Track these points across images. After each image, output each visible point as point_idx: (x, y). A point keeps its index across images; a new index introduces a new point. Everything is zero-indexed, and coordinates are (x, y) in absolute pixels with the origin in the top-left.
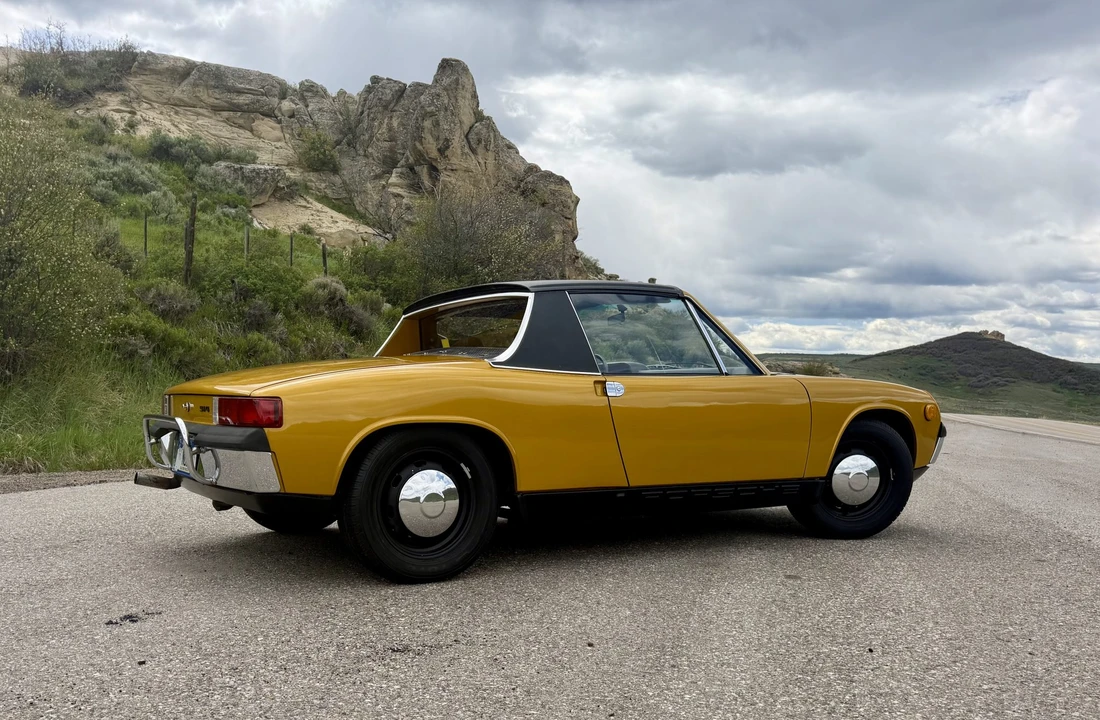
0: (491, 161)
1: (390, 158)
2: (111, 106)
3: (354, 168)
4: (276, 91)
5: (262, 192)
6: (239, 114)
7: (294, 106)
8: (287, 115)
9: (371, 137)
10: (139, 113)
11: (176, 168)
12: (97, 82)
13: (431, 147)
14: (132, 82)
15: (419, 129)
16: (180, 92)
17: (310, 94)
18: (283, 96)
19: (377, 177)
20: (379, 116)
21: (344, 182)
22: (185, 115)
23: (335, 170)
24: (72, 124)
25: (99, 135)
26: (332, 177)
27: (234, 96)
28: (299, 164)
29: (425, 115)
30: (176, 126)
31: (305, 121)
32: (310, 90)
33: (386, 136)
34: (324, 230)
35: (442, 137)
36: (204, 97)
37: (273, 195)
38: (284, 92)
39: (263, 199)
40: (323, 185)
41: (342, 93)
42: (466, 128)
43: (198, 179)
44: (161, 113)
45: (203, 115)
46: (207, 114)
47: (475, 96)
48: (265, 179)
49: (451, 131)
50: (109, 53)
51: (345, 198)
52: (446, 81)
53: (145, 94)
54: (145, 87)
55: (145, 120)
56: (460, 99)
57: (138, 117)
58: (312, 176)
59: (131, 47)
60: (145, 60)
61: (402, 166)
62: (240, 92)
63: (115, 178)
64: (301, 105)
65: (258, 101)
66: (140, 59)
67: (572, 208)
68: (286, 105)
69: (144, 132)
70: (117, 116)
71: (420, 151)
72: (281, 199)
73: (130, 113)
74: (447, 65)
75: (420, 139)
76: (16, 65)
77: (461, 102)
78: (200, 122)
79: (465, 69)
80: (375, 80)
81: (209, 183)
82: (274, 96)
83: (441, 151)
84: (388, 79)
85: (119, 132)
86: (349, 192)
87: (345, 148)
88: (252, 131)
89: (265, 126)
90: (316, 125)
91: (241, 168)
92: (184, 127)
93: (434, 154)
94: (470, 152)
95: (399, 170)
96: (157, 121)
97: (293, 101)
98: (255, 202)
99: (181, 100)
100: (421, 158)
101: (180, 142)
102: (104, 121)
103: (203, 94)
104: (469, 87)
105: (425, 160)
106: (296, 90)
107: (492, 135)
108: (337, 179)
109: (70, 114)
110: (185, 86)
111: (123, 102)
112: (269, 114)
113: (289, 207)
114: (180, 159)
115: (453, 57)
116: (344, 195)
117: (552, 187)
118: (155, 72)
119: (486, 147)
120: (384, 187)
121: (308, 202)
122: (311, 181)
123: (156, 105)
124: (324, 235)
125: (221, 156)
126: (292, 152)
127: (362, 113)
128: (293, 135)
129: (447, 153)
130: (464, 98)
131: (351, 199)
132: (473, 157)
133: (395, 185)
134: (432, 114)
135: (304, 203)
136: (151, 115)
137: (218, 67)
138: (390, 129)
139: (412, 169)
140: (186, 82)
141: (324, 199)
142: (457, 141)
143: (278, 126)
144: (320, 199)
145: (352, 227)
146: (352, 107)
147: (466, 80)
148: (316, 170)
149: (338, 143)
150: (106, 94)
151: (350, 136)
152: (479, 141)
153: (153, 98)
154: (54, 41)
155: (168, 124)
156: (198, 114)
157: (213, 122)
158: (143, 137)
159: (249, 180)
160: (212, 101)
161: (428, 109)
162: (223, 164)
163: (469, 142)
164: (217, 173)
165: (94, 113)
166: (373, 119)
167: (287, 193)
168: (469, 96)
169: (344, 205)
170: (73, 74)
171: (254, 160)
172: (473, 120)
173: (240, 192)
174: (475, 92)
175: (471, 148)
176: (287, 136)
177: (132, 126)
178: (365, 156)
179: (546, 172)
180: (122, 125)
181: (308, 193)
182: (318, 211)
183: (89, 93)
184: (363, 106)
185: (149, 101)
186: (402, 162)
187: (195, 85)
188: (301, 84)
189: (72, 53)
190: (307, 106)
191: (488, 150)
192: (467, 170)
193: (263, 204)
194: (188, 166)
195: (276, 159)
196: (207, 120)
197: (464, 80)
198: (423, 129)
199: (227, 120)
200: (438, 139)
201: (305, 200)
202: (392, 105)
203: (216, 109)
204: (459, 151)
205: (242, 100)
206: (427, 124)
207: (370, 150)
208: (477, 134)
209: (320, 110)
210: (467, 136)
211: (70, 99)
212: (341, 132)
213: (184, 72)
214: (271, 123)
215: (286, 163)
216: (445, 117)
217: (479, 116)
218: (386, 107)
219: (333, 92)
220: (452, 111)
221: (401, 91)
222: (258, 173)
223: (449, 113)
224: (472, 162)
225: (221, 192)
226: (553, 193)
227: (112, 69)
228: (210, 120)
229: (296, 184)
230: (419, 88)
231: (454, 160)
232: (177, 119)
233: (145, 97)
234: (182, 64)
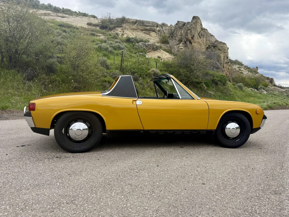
0: (205, 40)
1: (181, 40)
2: (119, 31)
3: (172, 42)
4: (156, 26)
5: (150, 49)
6: (147, 31)
7: (159, 29)
8: (158, 31)
9: (176, 35)
11: (131, 44)
12: (116, 25)
13: (190, 37)
14: (124, 25)
15: (187, 33)
16: (134, 27)
17: (163, 26)
18: (157, 27)
19: (177, 44)
20: (178, 30)
21: (170, 46)
22: (135, 32)
23: (168, 43)
24: (110, 35)
25: (115, 37)
26: (167, 45)
27: (146, 27)
28: (160, 42)
29: (189, 30)
31: (162, 32)
32: (164, 25)
33: (180, 35)
34: (163, 57)
35: (192, 34)
36: (140, 28)
37: (153, 49)
40: (165, 47)
41: (171, 25)
42: (199, 32)
43: (135, 47)
44: (130, 32)
46: (140, 31)
47: (201, 24)
48: (151, 46)
49: (195, 33)
50: (120, 19)
52: (194, 21)
54: (127, 26)
55: (126, 34)
56: (197, 25)
57: (124, 33)
58: (163, 45)
59: (124, 17)
60: (127, 20)
62: (147, 26)
63: (116, 47)
64: (161, 28)
65: (151, 28)
66: (126, 20)
67: (227, 50)
68: (158, 29)
69: (125, 36)
70: (120, 33)
72: (154, 50)
74: (194, 18)
75: (187, 35)
77: (197, 26)
78: (138, 33)
79: (199, 18)
80: (178, 22)
81: (137, 47)
82: (155, 27)
83: (192, 38)
84: (181, 21)
85: (120, 36)
86: (171, 48)
87: (170, 38)
88: (150, 35)
89: (153, 34)
90: (164, 33)
91: (145, 44)
92: (134, 35)
93: (190, 38)
94: (199, 38)
95: (182, 43)
96: (128, 33)
97: (159, 28)
98: (148, 51)
99: (134, 29)
100: (187, 39)
101: (132, 38)
102: (117, 34)
103: (139, 27)
104: (200, 22)
106: (160, 25)
107: (205, 33)
108: (168, 45)
109: (110, 32)
110: (135, 25)
111: (122, 30)
112: (154, 31)
113: (156, 52)
114: (132, 42)
115: (196, 16)
116: (170, 49)
117: (222, 45)
118: (130, 23)
119: (203, 36)
120: (179, 47)
121: (161, 51)
123: (129, 30)
124: (163, 58)
125: (141, 41)
126: (158, 39)
127: (175, 30)
128: (159, 35)
129: (194, 38)
130: (198, 25)
131: (171, 50)
133: (181, 46)
134: (190, 29)
135: (159, 51)
136: (127, 32)
137: (143, 21)
138: (181, 33)
139: (185, 42)
140: (136, 24)
141: (165, 50)
142: (196, 35)
143: (156, 33)
144: (164, 50)
145: (170, 56)
146: (173, 28)
147: (199, 21)
148: (164, 43)
149: (169, 37)
150: (118, 28)
151: (172, 35)
152: (202, 35)
153: (128, 28)
154: (108, 17)
155: (131, 34)
156: (138, 32)
157: (141, 33)
159: (147, 46)
161: (189, 28)
162: (141, 43)
163: (199, 36)
164: (139, 45)
165: (115, 32)
166: (177, 31)
167: (155, 49)
168: (199, 24)
169: (170, 52)
170: (112, 24)
171: (149, 42)
172: (200, 30)
173: (144, 49)
174: (201, 23)
176: (158, 36)
177: (123, 35)
178: (175, 40)
179: (220, 42)
180: (121, 35)
181: (161, 49)
182: (163, 53)
183: (114, 28)
184: (175, 28)
185: (127, 29)
186: (183, 41)
187: (138, 25)
188: (162, 24)
189: (112, 19)
190: (163, 29)
191: (204, 37)
192: (198, 42)
193: (150, 52)
194: (134, 43)
195: (154, 41)
197: (198, 21)
198: (188, 33)
199: (144, 33)
200: (191, 35)
202: (182, 28)
203: (142, 30)
204: (197, 38)
205: (148, 28)
206: (189, 32)
207: (176, 38)
208: (201, 33)
209: (165, 29)
210: (199, 34)
211: (111, 29)
212: (170, 34)
213: (135, 22)
214: (154, 33)
215: (157, 42)
216: (193, 30)
217: (203, 29)
218: (180, 28)
219: (169, 25)
220: (195, 29)
221: (184, 24)
222: (149, 45)
223: (194, 29)
224: (200, 40)
225: (140, 49)
226: (222, 47)
227: (120, 22)
229: (158, 47)
230: (188, 23)
231: (195, 40)
232: (133, 33)
234: (135, 20)
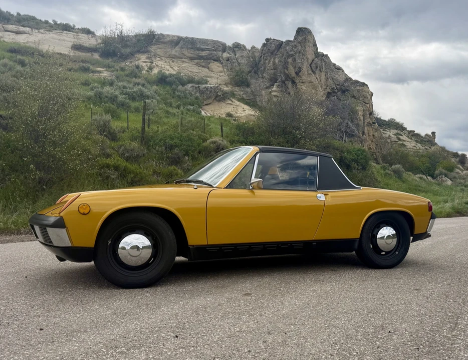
0: (323, 77)
1: (274, 78)
2: (142, 60)
3: (257, 84)
4: (220, 49)
5: (209, 98)
6: (202, 60)
7: (229, 55)
8: (225, 59)
9: (265, 68)
10: (154, 63)
11: (168, 88)
12: (136, 49)
13: (292, 71)
14: (153, 49)
15: (286, 63)
16: (175, 51)
17: (237, 49)
18: (224, 51)
19: (267, 88)
20: (269, 58)
21: (252, 91)
22: (177, 62)
23: (248, 85)
24: (122, 69)
25: (136, 73)
26: (246, 89)
27: (200, 52)
28: (231, 84)
29: (289, 56)
30: (172, 68)
31: (234, 62)
32: (237, 47)
33: (272, 67)
34: (238, 115)
35: (297, 66)
36: (186, 53)
37: (215, 99)
38: (224, 48)
39: (210, 101)
40: (242, 93)
41: (253, 47)
42: (310, 61)
43: (177, 93)
44: (166, 62)
45: (186, 62)
46: (187, 61)
47: (315, 45)
48: (211, 92)
49: (302, 63)
50: (143, 35)
51: (252, 99)
52: (300, 39)
53: (159, 53)
54: (159, 50)
55: (157, 66)
56: (307, 47)
58: (237, 89)
59: (153, 32)
60: (159, 37)
61: (279, 82)
62: (203, 50)
63: (134, 94)
64: (233, 55)
65: (211, 54)
66: (156, 37)
67: (369, 98)
68: (225, 55)
69: (156, 71)
70: (144, 64)
71: (287, 74)
72: (219, 101)
73: (150, 62)
74: (300, 31)
75: (287, 68)
76: (100, 44)
77: (307, 48)
78: (184, 65)
79: (310, 32)
80: (268, 40)
81: (182, 95)
82: (220, 51)
83: (297, 73)
84: (274, 39)
85: (144, 72)
86: (254, 95)
87: (253, 74)
88: (208, 68)
89: (215, 66)
90: (239, 64)
91: (199, 87)
92: (176, 68)
93: (293, 75)
94: (312, 73)
95: (277, 84)
96: (163, 66)
97: (228, 53)
98: (205, 103)
99: (175, 55)
100: (288, 77)
101: (171, 75)
102: (137, 67)
103: (186, 52)
104: (312, 41)
105: (290, 78)
106: (231, 47)
107: (324, 64)
108: (249, 90)
109: (123, 64)
110: (177, 48)
111: (148, 58)
112: (217, 60)
113: (223, 104)
114: (170, 84)
115: (303, 27)
116: (252, 97)
117: (358, 88)
118: (164, 43)
119: (320, 70)
120: (270, 92)
121: (232, 102)
122: (236, 91)
123: (163, 58)
124: (238, 117)
125: (191, 81)
126: (227, 77)
127: (261, 57)
128: (228, 69)
129: (300, 74)
130: (309, 46)
131: (255, 99)
132: (314, 75)
133: (275, 91)
134: (292, 55)
135: (230, 102)
136: (161, 63)
137: (193, 39)
138: (274, 64)
139: (284, 83)
140: (178, 46)
141: (242, 100)
142: (305, 68)
143: (221, 65)
144: (239, 100)
145: (253, 113)
146: (257, 54)
147: (310, 38)
148: (239, 86)
149: (250, 72)
150: (140, 55)
151: (256, 68)
152: (317, 67)
153: (162, 55)
154: (118, 32)
155: (168, 67)
156: (183, 62)
157: (190, 65)
158: (155, 74)
159: (202, 92)
160: (190, 55)
161: (290, 53)
162: (190, 85)
163: (311, 68)
164: (186, 90)
165: (133, 64)
166: (266, 60)
167: (220, 97)
168: (311, 45)
169: (252, 103)
170: (126, 46)
171: (206, 82)
172: (314, 57)
173: (197, 98)
174: (315, 43)
175: (312, 71)
176: (225, 70)
177: (151, 68)
178: (262, 78)
179: (354, 80)
180: (146, 69)
181: (234, 97)
182: (237, 106)
183: (132, 54)
184: (262, 53)
185: (160, 57)
186: (279, 80)
187: (182, 48)
188: (233, 44)
189: (126, 36)
190: (235, 55)
191: (321, 72)
192: (311, 82)
193: (210, 103)
194: (174, 86)
195: (219, 82)
196: (187, 64)
198: (288, 63)
199: (197, 64)
200: (295, 67)
201: (231, 100)
202: (275, 52)
203: (192, 59)
204: (306, 73)
205: (204, 54)
206: (290, 60)
207: (264, 75)
208: (315, 64)
209: (241, 56)
210: (310, 65)
211: (124, 58)
212: (251, 67)
213: (176, 42)
214: (218, 64)
215: (224, 83)
216: (299, 56)
217: (318, 55)
218: (272, 53)
219: (249, 47)
220: (302, 53)
221: (280, 45)
222: (207, 89)
223: (301, 54)
224: (313, 78)
225: (188, 98)
226: (359, 91)
227: (145, 43)
228: (189, 64)
229: (226, 93)
230: (288, 42)
231: (304, 77)
232: (173, 64)
233: (158, 55)
234: (176, 38)
